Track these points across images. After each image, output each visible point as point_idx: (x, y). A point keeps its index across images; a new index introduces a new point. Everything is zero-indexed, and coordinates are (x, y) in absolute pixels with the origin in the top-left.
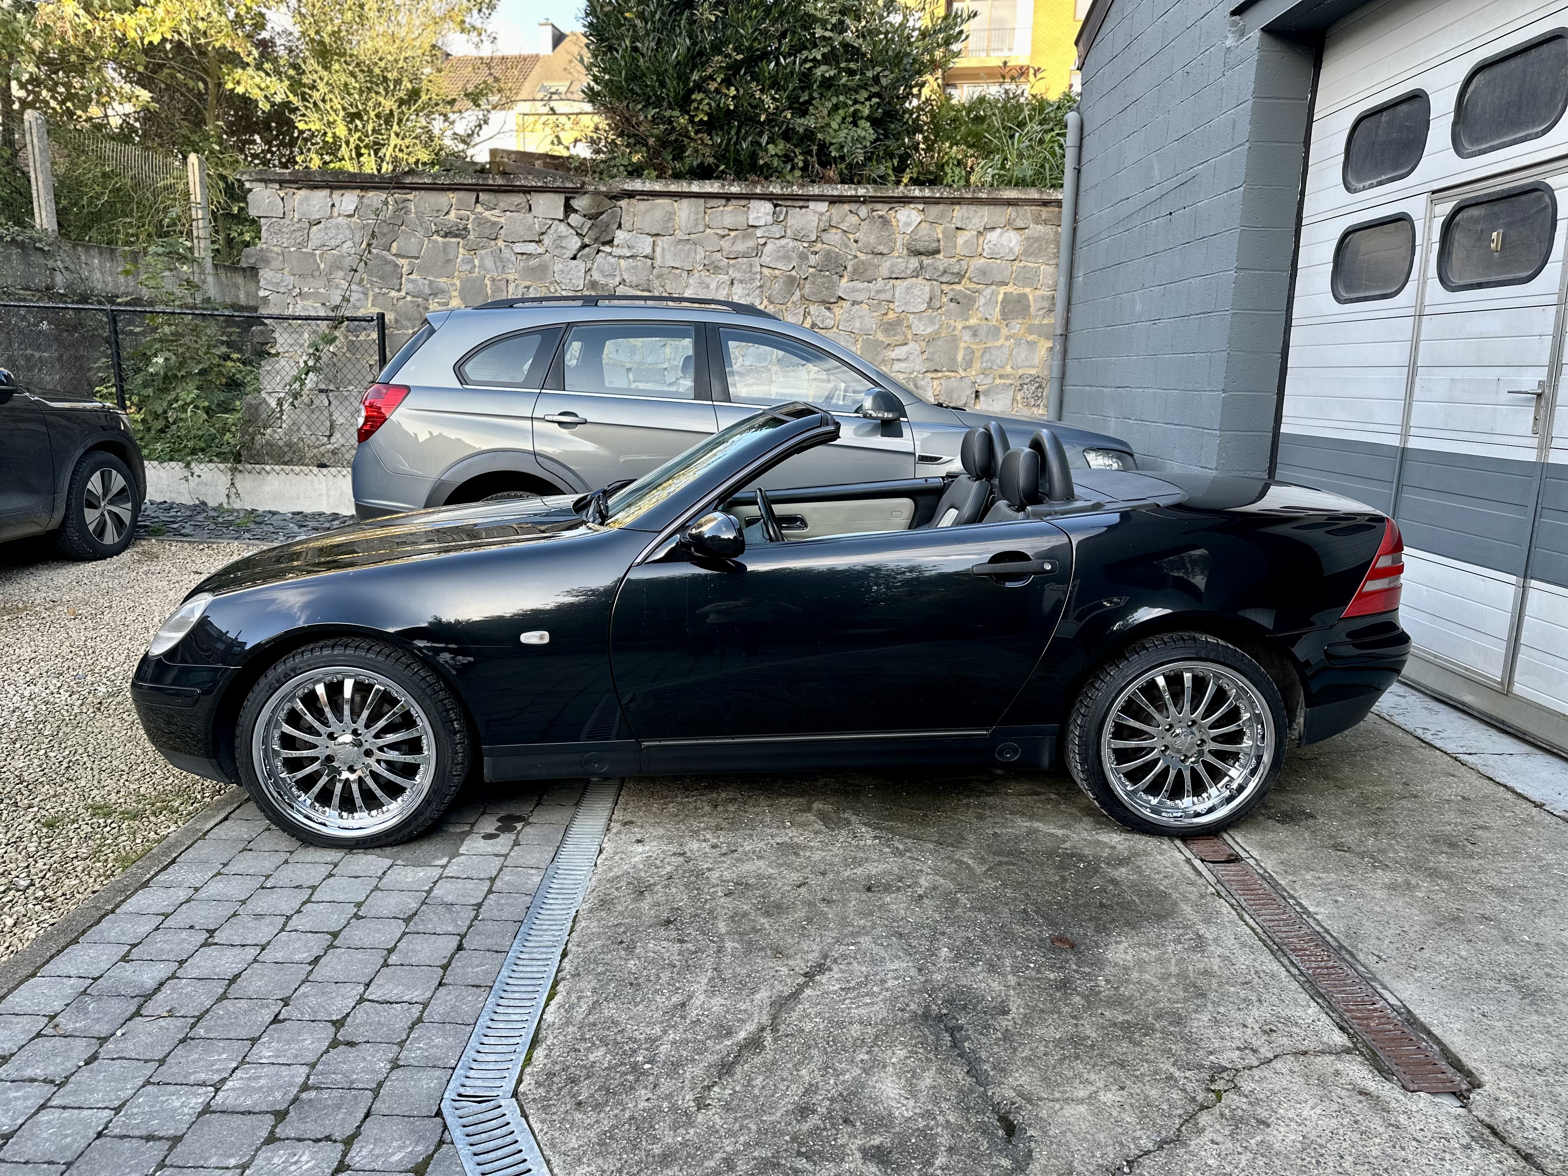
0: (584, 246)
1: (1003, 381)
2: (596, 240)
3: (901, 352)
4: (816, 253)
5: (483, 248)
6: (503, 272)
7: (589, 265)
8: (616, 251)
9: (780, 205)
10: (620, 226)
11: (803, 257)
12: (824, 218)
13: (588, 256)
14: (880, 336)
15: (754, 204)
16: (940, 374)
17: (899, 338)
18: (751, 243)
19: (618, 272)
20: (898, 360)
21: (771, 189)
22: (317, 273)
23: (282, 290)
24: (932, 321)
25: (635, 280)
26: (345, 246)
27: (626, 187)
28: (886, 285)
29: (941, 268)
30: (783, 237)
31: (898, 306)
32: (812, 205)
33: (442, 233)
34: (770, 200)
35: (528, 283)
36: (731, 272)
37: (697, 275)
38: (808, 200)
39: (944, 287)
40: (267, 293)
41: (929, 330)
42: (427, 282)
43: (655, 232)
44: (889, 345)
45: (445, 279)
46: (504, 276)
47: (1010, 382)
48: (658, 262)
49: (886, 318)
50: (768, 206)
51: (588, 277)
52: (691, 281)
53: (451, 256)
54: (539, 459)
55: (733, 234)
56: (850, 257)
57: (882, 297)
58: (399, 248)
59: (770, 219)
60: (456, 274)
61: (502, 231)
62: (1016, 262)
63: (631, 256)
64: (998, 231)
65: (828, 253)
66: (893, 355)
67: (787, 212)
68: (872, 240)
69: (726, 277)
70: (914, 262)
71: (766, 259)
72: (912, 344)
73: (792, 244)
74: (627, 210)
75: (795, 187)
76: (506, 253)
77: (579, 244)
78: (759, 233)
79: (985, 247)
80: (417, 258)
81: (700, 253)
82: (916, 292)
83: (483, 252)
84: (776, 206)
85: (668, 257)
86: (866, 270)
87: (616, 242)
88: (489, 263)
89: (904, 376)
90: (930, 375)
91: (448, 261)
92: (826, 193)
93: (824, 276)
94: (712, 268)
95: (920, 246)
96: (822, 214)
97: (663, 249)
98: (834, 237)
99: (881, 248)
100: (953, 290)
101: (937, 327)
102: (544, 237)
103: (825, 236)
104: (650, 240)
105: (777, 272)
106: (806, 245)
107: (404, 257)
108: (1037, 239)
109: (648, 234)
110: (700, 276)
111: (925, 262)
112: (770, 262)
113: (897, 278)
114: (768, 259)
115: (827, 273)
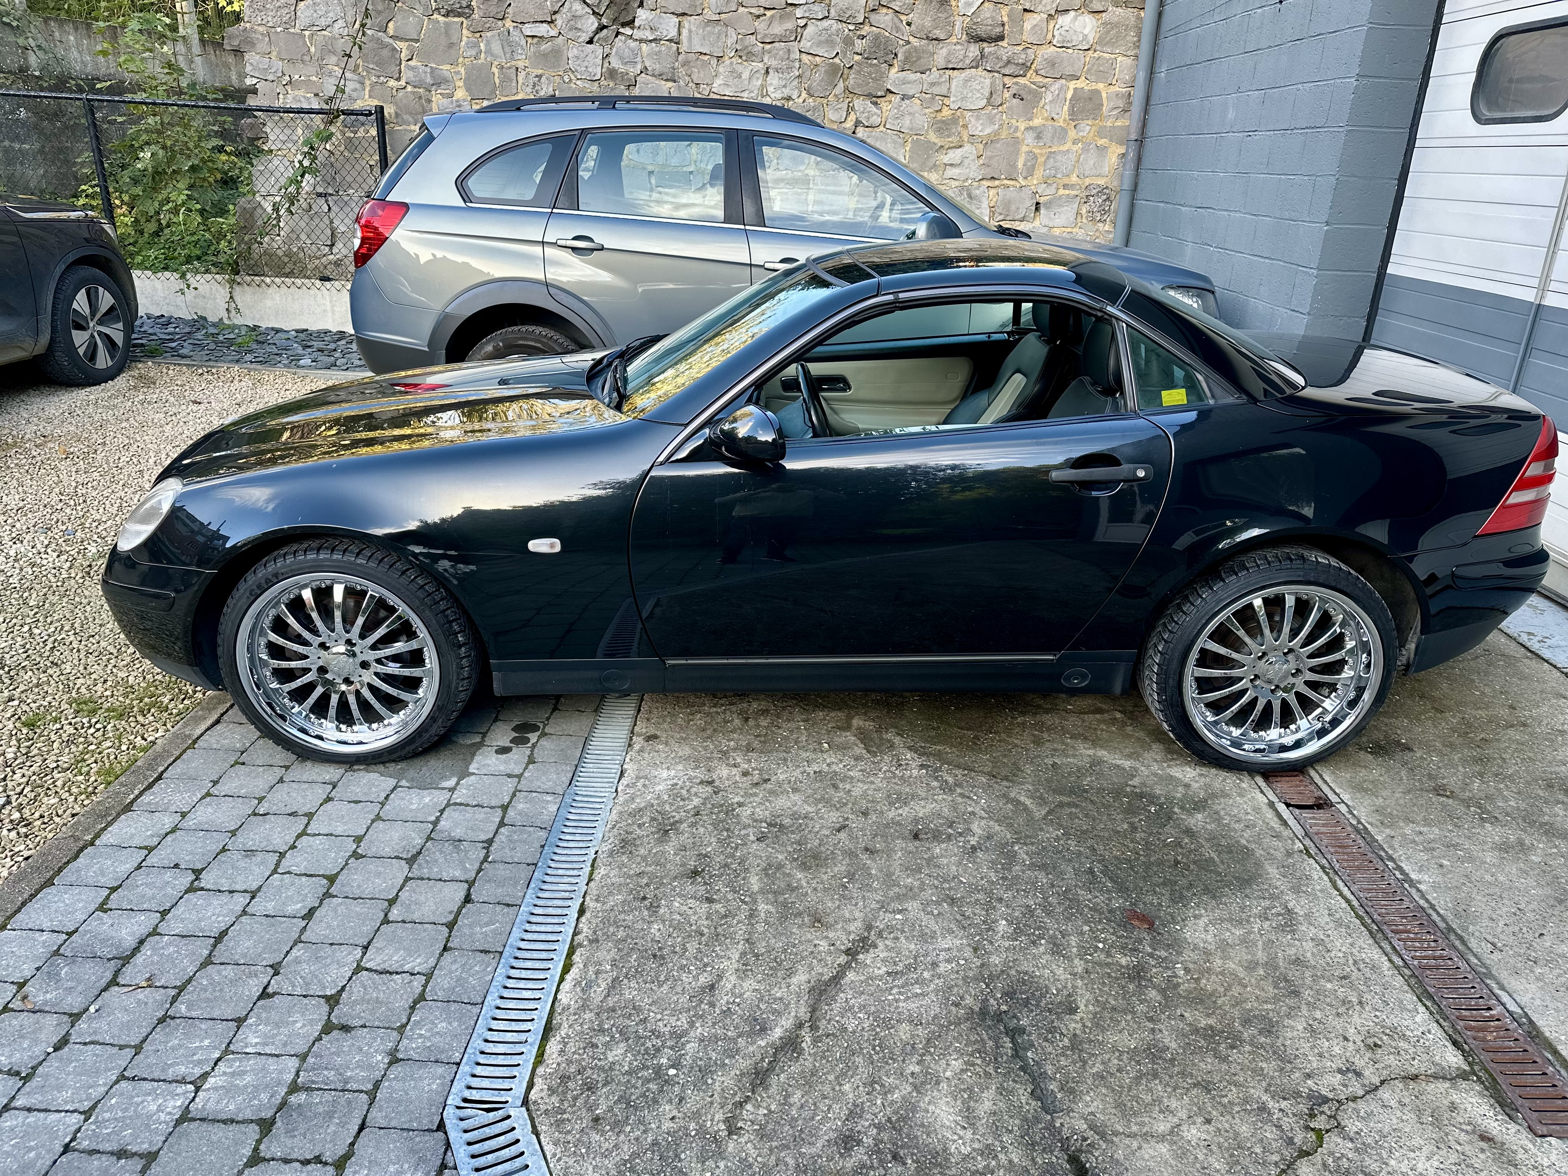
0: (602, 28)
1: (1067, 192)
2: (614, 20)
3: (954, 156)
4: (863, 37)
5: (489, 29)
6: (512, 59)
7: (607, 50)
8: (637, 34)
10: (641, 4)
11: (848, 42)
13: (606, 39)
14: (933, 137)
16: (997, 183)
17: (954, 139)
18: (790, 25)
19: (639, 59)
20: (951, 165)
22: (307, 58)
23: (271, 78)
24: (991, 120)
25: (658, 68)
26: (337, 26)
28: (941, 76)
29: (1005, 58)
30: (826, 17)
31: (953, 102)
33: (443, 11)
35: (540, 72)
36: (766, 60)
37: (728, 62)
39: (1007, 80)
40: (255, 81)
41: (988, 131)
42: (428, 70)
43: (681, 11)
44: (942, 147)
45: (448, 67)
46: (513, 63)
47: (1075, 193)
48: (684, 48)
49: (939, 116)
51: (606, 65)
52: (721, 69)
53: (454, 39)
54: (552, 290)
55: (769, 13)
56: (901, 42)
57: (936, 90)
58: (396, 29)
60: (461, 60)
61: (510, 10)
62: (1090, 52)
63: (655, 40)
64: (1072, 13)
65: (877, 37)
66: (946, 159)
68: (928, 23)
69: (761, 65)
70: (974, 50)
71: (805, 44)
72: (967, 147)
73: (836, 26)
76: (516, 36)
77: (596, 25)
78: (799, 13)
79: (1056, 33)
80: (417, 41)
81: (732, 37)
82: (975, 85)
83: (489, 34)
85: (696, 41)
86: (919, 58)
87: (637, 24)
88: (496, 47)
89: (957, 183)
90: (986, 183)
91: (451, 45)
93: (871, 65)
94: (745, 54)
95: (982, 31)
97: (690, 31)
98: (883, 18)
99: (938, 33)
100: (1016, 83)
101: (997, 126)
102: (557, 16)
103: (873, 17)
104: (675, 20)
105: (817, 58)
106: (852, 27)
107: (402, 39)
108: (1116, 25)
109: (673, 13)
110: (731, 63)
111: (986, 50)
112: (811, 47)
113: (954, 69)
114: (809, 44)
115: (875, 61)
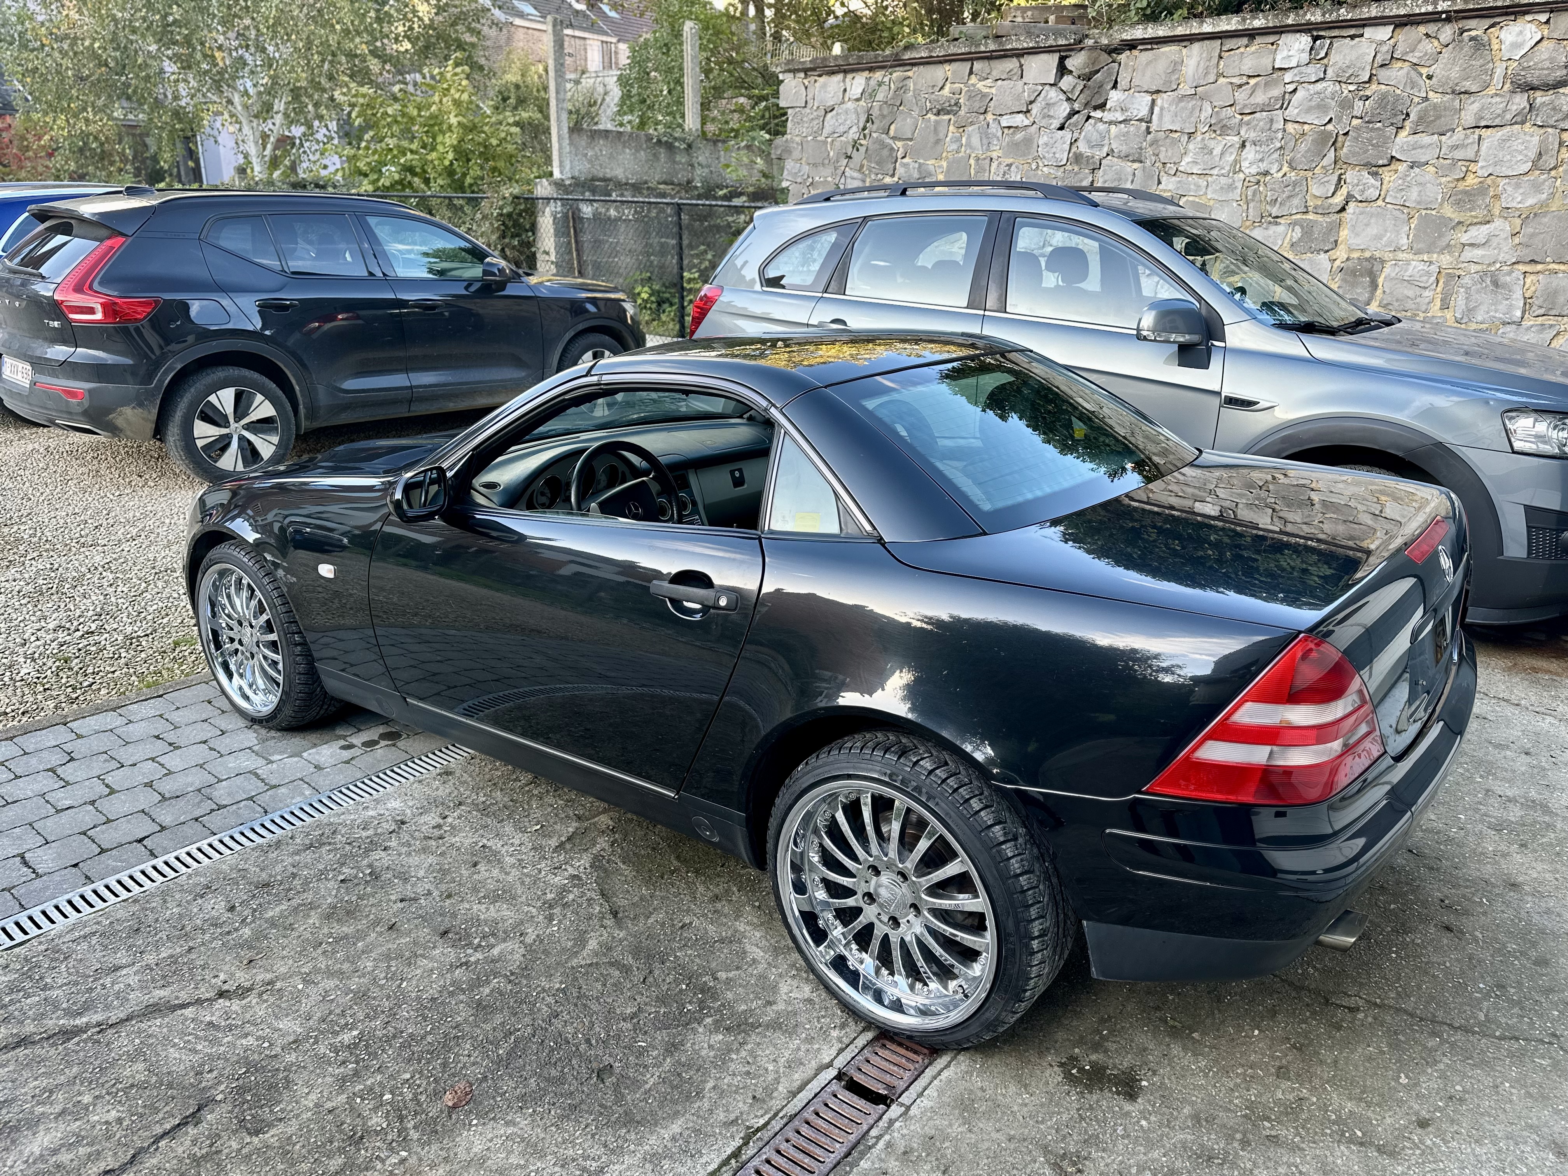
0: (1073, 113)
2: (1086, 105)
3: (1479, 233)
4: (1368, 98)
5: (972, 123)
6: (988, 150)
7: (1076, 135)
8: (1107, 116)
9: (1324, 37)
10: (1115, 86)
11: (1346, 105)
12: (1385, 48)
13: (1075, 125)
14: (1448, 211)
15: (1287, 39)
16: (1539, 267)
17: (1480, 213)
18: (1276, 92)
19: (1106, 142)
20: (1472, 245)
21: (1308, 17)
22: (827, 162)
23: (799, 180)
24: (1537, 188)
25: (1124, 149)
26: (851, 131)
27: (1125, 36)
28: (1467, 136)
30: (1323, 79)
31: (1481, 168)
32: (1368, 32)
33: (935, 110)
34: (1309, 31)
35: (1011, 161)
36: (1242, 133)
37: (1199, 138)
38: (1364, 26)
40: (788, 183)
41: (1530, 202)
42: (917, 165)
43: (1155, 88)
44: (1459, 223)
45: (933, 161)
46: (989, 154)
48: (1154, 127)
49: (1461, 186)
50: (1305, 40)
51: (1074, 149)
52: (1191, 146)
53: (941, 136)
55: (1253, 81)
56: (1416, 100)
57: (1459, 154)
58: (896, 130)
59: (1305, 57)
60: (944, 155)
61: (992, 104)
63: (1124, 121)
65: (1384, 96)
66: (1465, 238)
67: (1331, 45)
68: (1455, 73)
69: (1236, 139)
70: (1520, 101)
71: (1292, 112)
72: (1498, 223)
73: (1332, 88)
74: (1126, 65)
75: (1342, 11)
76: (994, 128)
77: (1068, 110)
78: (1288, 77)
80: (911, 140)
81: (1208, 110)
82: (1517, 145)
83: (970, 129)
84: (1315, 39)
85: (1167, 118)
86: (1438, 117)
87: (1108, 106)
88: (976, 141)
89: (1479, 268)
90: (1522, 268)
91: (938, 142)
92: (1387, 13)
93: (1372, 129)
94: (1220, 128)
95: (1532, 78)
96: (1382, 43)
97: (1162, 109)
98: (1397, 73)
99: (1467, 85)
101: (1544, 196)
102: (1033, 106)
103: (1383, 74)
104: (1148, 98)
105: (1306, 127)
106: (1352, 88)
107: (900, 139)
109: (1146, 92)
110: (1203, 139)
111: (1539, 100)
112: (1298, 114)
113: (1487, 127)
114: (1297, 111)
115: (1379, 125)
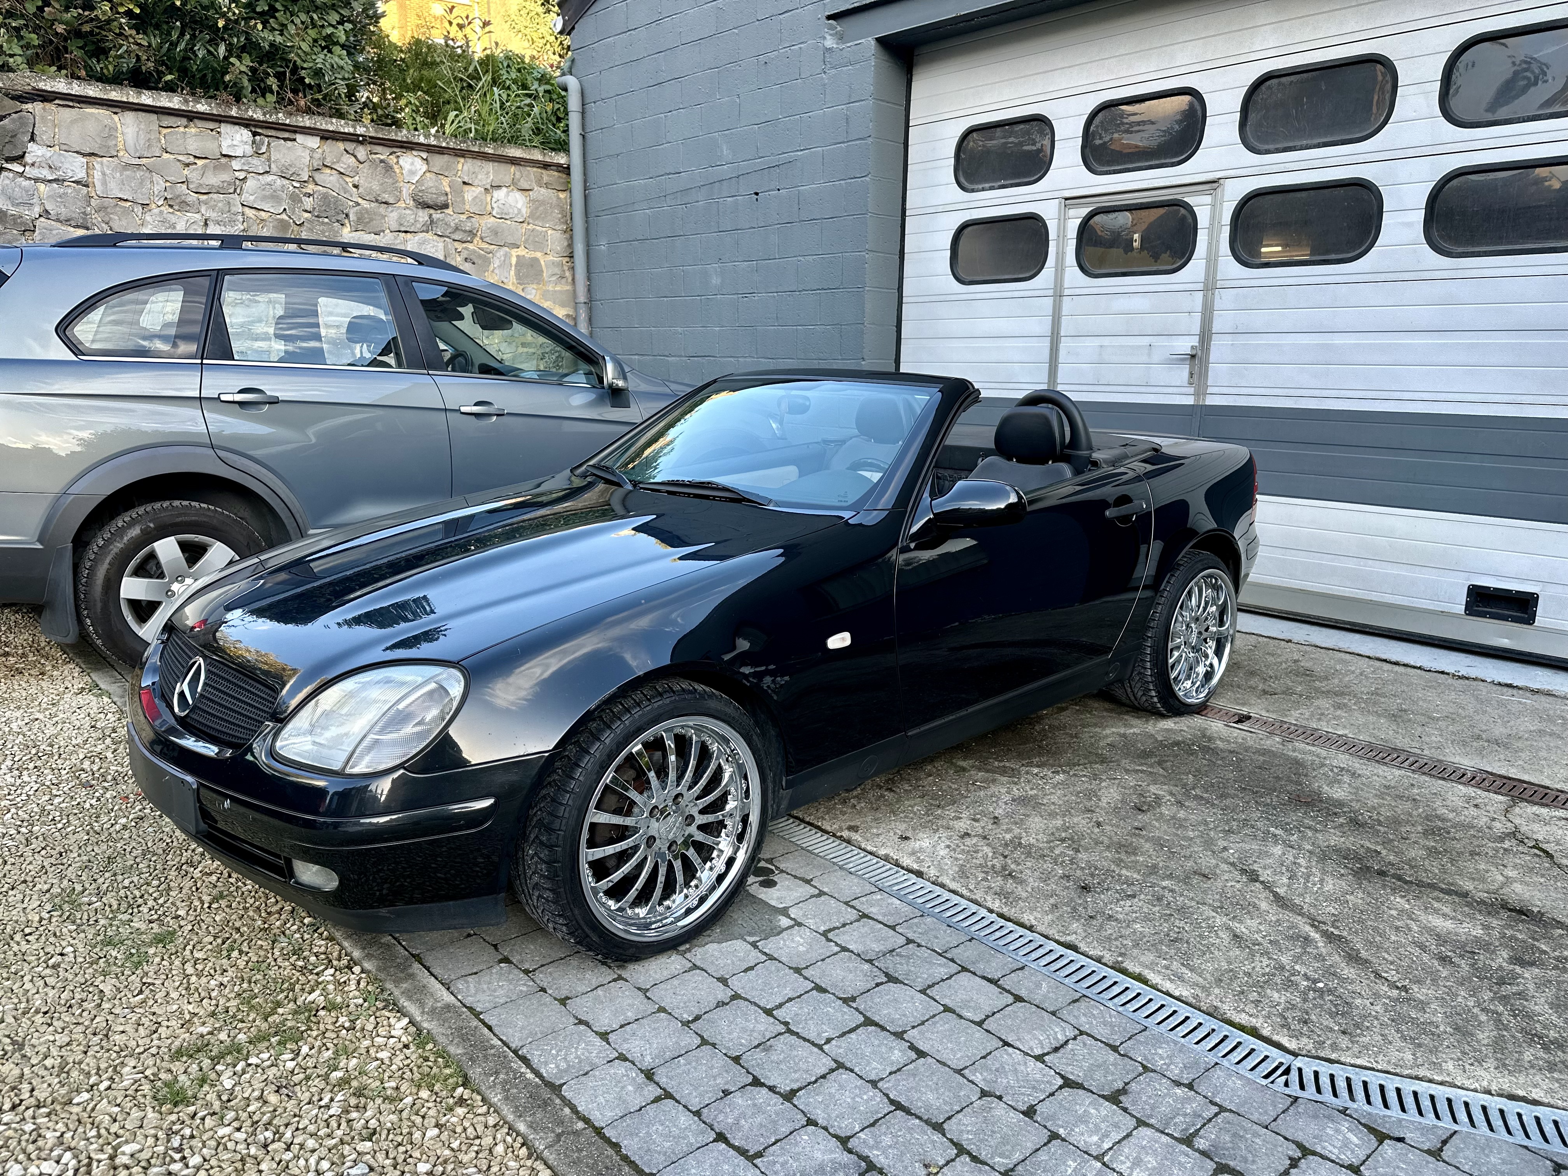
1: (525, 350)
4: (310, 195)
8: (30, 172)
9: (260, 134)
10: (32, 139)
11: (295, 199)
12: (317, 156)
15: (225, 128)
18: (226, 177)
19: (35, 200)
21: (250, 113)
25: (64, 212)
27: (42, 85)
28: (396, 238)
29: (452, 224)
30: (267, 172)
32: (299, 138)
34: (246, 126)
36: (203, 210)
37: (156, 211)
38: (295, 132)
39: (456, 244)
43: (88, 151)
47: (532, 350)
48: (96, 191)
50: (245, 134)
52: (148, 218)
55: (200, 162)
56: (351, 203)
59: (249, 150)
62: (525, 225)
63: (56, 180)
64: (504, 190)
65: (325, 197)
67: (269, 144)
68: (376, 186)
69: (198, 216)
70: (423, 216)
71: (247, 198)
73: (279, 182)
74: (43, 118)
75: (280, 115)
78: (236, 164)
79: (494, 205)
81: (159, 185)
84: (255, 134)
85: (112, 184)
86: (371, 220)
87: (28, 159)
92: (318, 126)
93: (323, 223)
94: (177, 204)
95: (428, 198)
96: (313, 150)
97: (104, 174)
98: (328, 178)
99: (386, 197)
100: (466, 248)
103: (318, 176)
104: (82, 160)
105: (262, 214)
106: (296, 185)
108: (542, 203)
109: (77, 152)
110: (161, 212)
111: (434, 216)
112: (254, 201)
113: (406, 232)
114: (252, 198)
115: (326, 220)
